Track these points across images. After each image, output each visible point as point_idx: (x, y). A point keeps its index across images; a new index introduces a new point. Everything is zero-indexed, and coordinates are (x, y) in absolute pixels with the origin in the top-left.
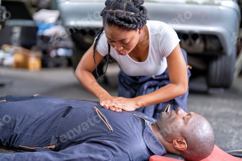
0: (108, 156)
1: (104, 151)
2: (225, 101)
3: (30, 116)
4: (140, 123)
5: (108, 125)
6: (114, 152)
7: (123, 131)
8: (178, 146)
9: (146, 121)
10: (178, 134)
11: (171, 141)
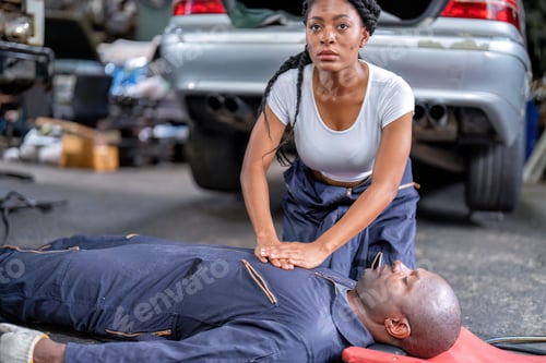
0: (269, 348)
1: (263, 340)
2: (504, 238)
3: (125, 277)
4: (326, 290)
5: (269, 293)
6: (279, 341)
7: (294, 304)
8: (394, 330)
9: (336, 285)
10: (395, 309)
11: (381, 320)
